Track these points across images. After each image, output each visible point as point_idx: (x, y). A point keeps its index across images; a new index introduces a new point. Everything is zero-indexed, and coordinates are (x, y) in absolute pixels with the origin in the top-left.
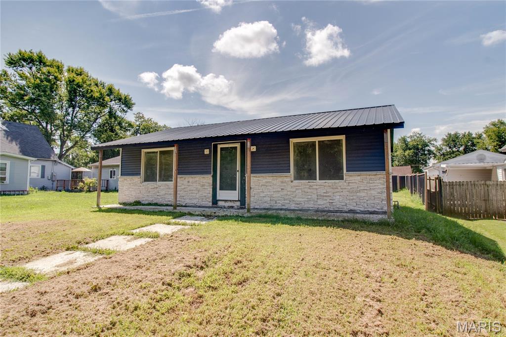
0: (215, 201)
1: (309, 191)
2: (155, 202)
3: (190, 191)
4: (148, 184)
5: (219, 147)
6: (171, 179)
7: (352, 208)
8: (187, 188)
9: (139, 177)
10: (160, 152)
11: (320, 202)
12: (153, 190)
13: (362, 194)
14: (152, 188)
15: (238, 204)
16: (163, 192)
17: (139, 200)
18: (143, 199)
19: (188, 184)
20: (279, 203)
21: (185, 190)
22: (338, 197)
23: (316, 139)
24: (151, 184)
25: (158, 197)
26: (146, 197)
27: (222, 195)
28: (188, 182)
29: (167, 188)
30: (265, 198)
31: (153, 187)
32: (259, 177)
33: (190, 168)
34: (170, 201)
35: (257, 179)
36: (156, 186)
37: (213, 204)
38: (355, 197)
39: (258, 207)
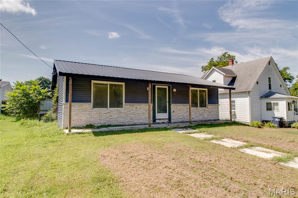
0: (154, 120)
1: (197, 112)
2: (108, 124)
3: (137, 114)
4: (101, 110)
5: (157, 87)
6: (122, 106)
7: (210, 119)
8: (135, 112)
9: (89, 104)
10: (110, 84)
11: (200, 117)
12: (104, 114)
13: (212, 113)
14: (104, 113)
15: (167, 120)
16: (116, 116)
17: (90, 123)
18: (95, 122)
19: (136, 110)
20: (186, 119)
21: (134, 114)
22: (206, 115)
23: (198, 89)
24: (103, 110)
25: (111, 120)
26: (98, 120)
27: (159, 116)
28: (136, 108)
29: (119, 113)
30: (180, 117)
31: (106, 112)
32: (177, 105)
33: (137, 99)
34: (121, 122)
35: (177, 106)
36: (108, 111)
37: (153, 122)
38: (210, 115)
39: (177, 122)
